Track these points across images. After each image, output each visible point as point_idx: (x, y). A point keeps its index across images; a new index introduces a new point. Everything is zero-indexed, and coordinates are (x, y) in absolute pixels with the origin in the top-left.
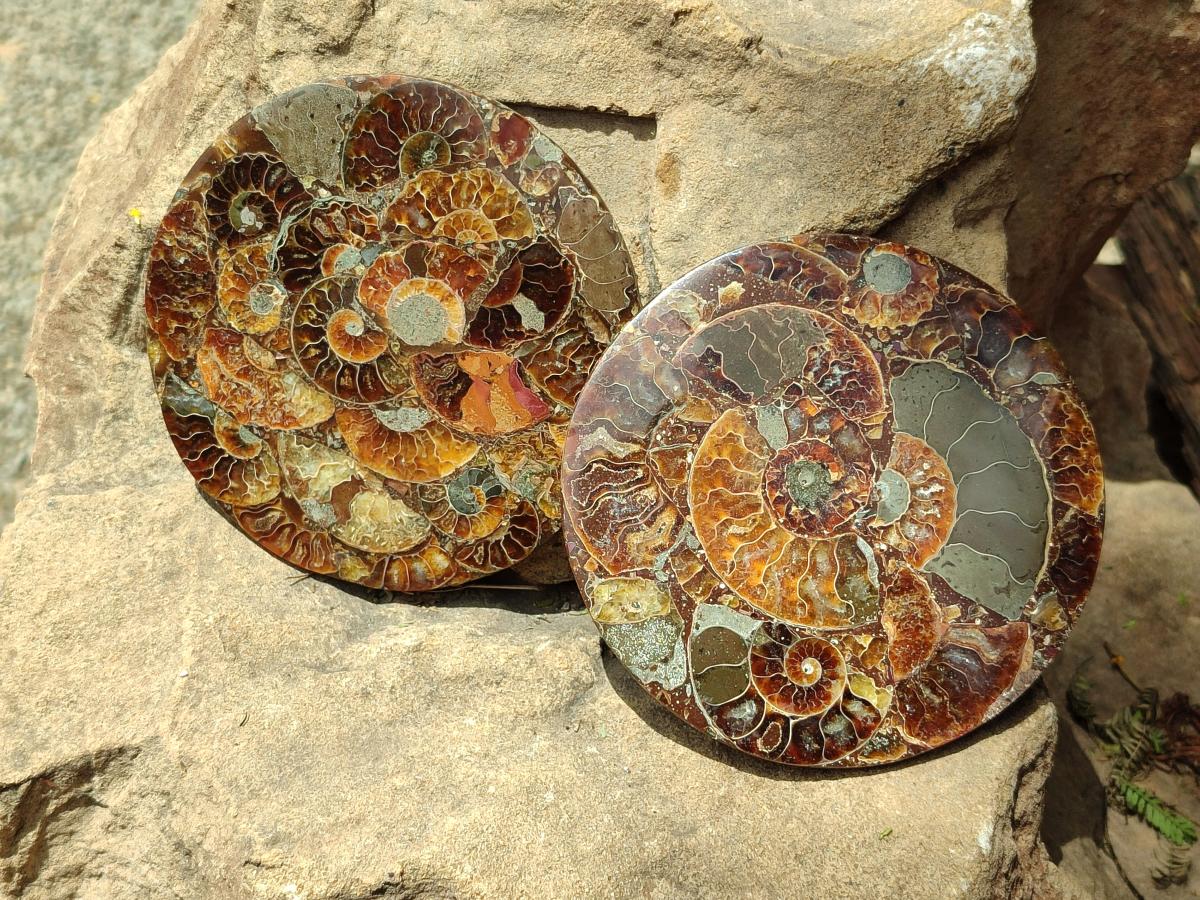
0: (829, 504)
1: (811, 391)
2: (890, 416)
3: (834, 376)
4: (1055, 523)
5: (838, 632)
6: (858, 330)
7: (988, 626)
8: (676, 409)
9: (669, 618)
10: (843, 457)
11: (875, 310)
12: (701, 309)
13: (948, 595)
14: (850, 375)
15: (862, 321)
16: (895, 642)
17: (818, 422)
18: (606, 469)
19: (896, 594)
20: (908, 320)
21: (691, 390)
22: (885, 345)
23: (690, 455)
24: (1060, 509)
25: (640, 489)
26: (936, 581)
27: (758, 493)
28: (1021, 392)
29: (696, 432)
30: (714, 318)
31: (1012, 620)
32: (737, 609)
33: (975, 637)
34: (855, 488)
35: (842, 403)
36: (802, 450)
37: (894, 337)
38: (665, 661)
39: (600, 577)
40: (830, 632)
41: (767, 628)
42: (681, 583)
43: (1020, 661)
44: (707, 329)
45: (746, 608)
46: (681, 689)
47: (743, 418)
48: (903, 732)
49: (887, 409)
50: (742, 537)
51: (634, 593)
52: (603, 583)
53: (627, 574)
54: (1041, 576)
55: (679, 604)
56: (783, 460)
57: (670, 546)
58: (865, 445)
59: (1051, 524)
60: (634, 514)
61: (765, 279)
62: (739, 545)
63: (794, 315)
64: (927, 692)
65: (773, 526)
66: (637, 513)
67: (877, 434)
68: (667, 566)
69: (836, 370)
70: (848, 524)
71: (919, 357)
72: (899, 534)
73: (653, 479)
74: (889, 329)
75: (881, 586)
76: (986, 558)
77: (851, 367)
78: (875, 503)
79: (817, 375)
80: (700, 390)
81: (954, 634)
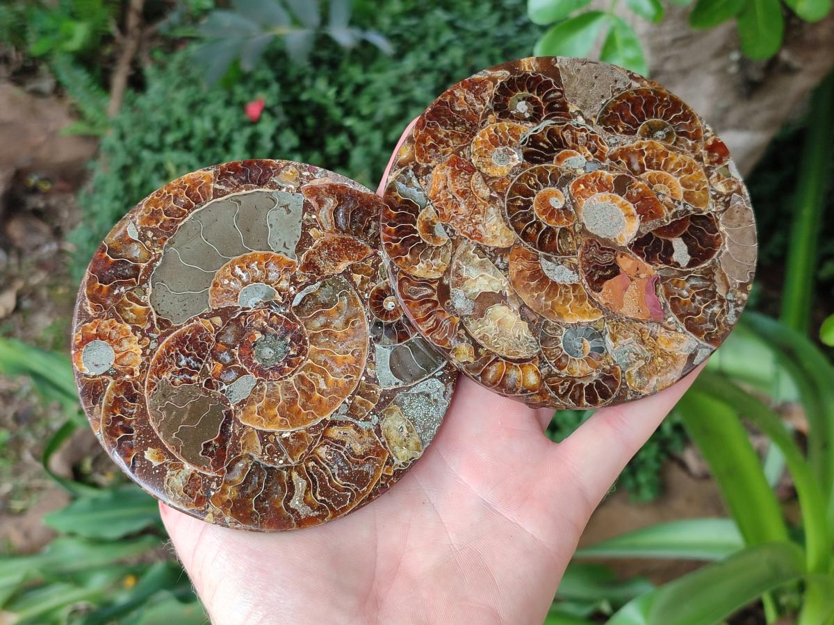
0: (279, 332)
1: (205, 373)
2: (201, 316)
3: (188, 363)
4: (228, 193)
5: (360, 296)
6: (148, 360)
7: (314, 210)
8: (256, 458)
9: (401, 404)
10: (243, 335)
11: (129, 354)
12: (175, 472)
13: (305, 240)
14: (183, 352)
15: (140, 360)
16: (350, 260)
17: (225, 361)
18: (319, 490)
19: (319, 270)
20: (126, 330)
21: (238, 454)
22: (151, 338)
23: (285, 435)
24: (217, 194)
25: (322, 460)
26: (299, 250)
27: (291, 380)
28: (148, 243)
29: (267, 438)
30: (178, 460)
31: (303, 198)
32: (374, 363)
33: (324, 215)
34: (260, 320)
35: (205, 350)
36: (249, 363)
37: (144, 335)
38: (428, 395)
39: (393, 461)
40: (362, 301)
41: (377, 340)
42: (373, 406)
43: (326, 184)
44: (189, 461)
45: (371, 357)
46: (441, 378)
47: (243, 410)
49: (197, 320)
50: (326, 378)
51: (393, 433)
52: (397, 458)
53: (384, 443)
54: (267, 190)
55: (388, 402)
56: (261, 372)
57: (352, 423)
58: (228, 324)
59: (231, 195)
60: (342, 456)
61: (135, 437)
62: (331, 378)
63: (154, 407)
64: (372, 231)
65: (310, 361)
66: (340, 453)
67: (218, 320)
68: (366, 419)
69: (183, 363)
70: (287, 315)
71: (151, 314)
72: (279, 282)
73: (312, 453)
74: (139, 340)
75: (318, 280)
76: (271, 225)
77: (177, 354)
78: (266, 304)
79: (192, 374)
80: (236, 448)
81: (328, 228)
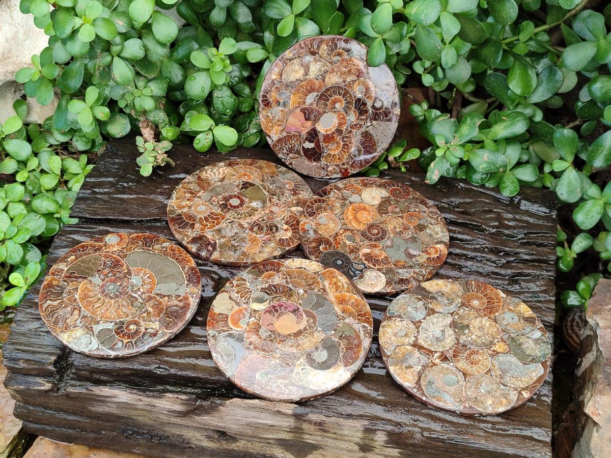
0: (120, 290)
1: (104, 269)
2: (128, 266)
5: (136, 316)
6: (110, 253)
7: (177, 298)
8: (68, 288)
9: (87, 333)
10: (119, 279)
11: (113, 247)
12: (65, 266)
13: (163, 296)
14: (113, 262)
15: (111, 251)
16: (153, 312)
17: (109, 275)
19: (148, 301)
20: (123, 246)
21: (70, 282)
22: (119, 253)
23: (76, 296)
24: (183, 268)
25: (65, 309)
26: (157, 294)
27: (99, 295)
28: (161, 249)
29: (75, 290)
30: (69, 265)
31: (183, 295)
32: (105, 323)
33: (176, 302)
34: (126, 284)
35: (114, 268)
36: (107, 282)
37: (121, 251)
38: (90, 344)
39: (62, 333)
40: (134, 317)
41: (116, 324)
42: (87, 324)
43: (190, 303)
44: (68, 268)
45: (108, 322)
46: (98, 348)
47: (87, 282)
48: (166, 331)
49: (126, 265)
50: (99, 307)
51: (74, 332)
53: (70, 329)
54: (186, 283)
55: (88, 329)
56: (103, 286)
57: (79, 317)
58: (124, 274)
59: (183, 272)
60: (66, 315)
61: (80, 253)
62: (99, 309)
63: (91, 256)
64: (168, 319)
65: (107, 301)
67: (126, 271)
68: (81, 322)
69: (108, 263)
70: (128, 292)
71: (130, 252)
72: (142, 289)
73: (68, 305)
74: (119, 250)
75: (143, 301)
76: (169, 285)
77: (112, 260)
78: (133, 285)
79: (104, 266)
80: (72, 281)
81: (168, 304)
